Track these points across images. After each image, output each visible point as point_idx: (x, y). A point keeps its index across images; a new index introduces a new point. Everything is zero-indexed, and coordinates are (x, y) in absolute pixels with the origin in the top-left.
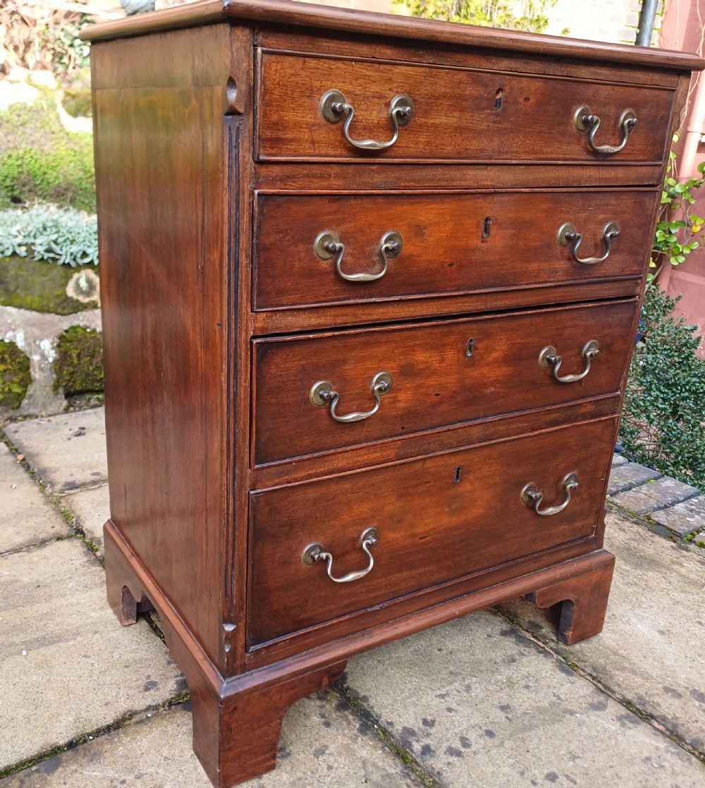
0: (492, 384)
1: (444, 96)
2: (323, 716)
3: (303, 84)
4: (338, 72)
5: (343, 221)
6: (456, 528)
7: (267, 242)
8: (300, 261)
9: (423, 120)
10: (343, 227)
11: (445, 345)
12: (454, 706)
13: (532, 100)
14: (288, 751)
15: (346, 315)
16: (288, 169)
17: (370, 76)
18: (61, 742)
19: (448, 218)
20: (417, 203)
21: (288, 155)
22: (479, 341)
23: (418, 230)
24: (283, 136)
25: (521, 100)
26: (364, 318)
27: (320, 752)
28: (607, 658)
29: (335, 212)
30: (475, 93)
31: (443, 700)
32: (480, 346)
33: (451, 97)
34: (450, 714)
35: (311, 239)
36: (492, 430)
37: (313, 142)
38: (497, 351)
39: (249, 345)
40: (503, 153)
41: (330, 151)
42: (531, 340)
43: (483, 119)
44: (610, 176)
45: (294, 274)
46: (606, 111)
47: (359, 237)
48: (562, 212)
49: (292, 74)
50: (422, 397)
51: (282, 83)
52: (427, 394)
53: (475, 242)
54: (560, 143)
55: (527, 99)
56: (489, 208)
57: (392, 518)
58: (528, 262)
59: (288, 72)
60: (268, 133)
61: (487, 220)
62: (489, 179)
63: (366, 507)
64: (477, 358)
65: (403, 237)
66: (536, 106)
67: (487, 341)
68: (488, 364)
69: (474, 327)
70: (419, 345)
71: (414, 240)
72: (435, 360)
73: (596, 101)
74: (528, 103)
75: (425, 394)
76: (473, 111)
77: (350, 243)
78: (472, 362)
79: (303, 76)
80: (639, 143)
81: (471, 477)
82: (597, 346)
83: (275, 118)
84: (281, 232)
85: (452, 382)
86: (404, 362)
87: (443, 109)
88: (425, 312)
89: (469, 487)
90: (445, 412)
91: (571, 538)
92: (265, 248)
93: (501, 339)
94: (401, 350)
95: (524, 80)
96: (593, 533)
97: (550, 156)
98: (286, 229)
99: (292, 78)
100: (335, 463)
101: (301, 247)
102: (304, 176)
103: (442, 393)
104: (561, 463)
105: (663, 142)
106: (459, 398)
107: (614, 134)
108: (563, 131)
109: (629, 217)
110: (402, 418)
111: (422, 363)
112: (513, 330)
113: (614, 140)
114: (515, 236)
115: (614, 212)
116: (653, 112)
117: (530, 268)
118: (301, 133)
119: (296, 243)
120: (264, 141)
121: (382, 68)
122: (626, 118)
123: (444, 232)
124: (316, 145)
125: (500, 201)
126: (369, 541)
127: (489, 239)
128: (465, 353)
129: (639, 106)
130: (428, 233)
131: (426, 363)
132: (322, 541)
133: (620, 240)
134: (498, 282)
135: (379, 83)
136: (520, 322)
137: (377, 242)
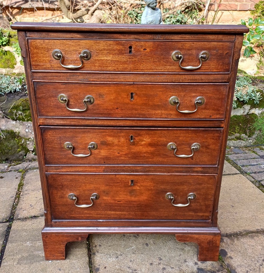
0: (145, 153)
1: (104, 50)
3: (45, 48)
4: (57, 43)
5: (68, 91)
6: (135, 202)
7: (39, 96)
8: (53, 102)
9: (96, 58)
10: (68, 93)
11: (119, 136)
13: (148, 50)
15: (75, 122)
16: (45, 74)
17: (70, 44)
19: (113, 92)
20: (98, 86)
21: (42, 70)
22: (136, 137)
23: (101, 95)
24: (39, 64)
25: (142, 50)
26: (83, 123)
29: (64, 88)
30: (118, 48)
32: (136, 138)
33: (107, 50)
35: (56, 96)
36: (147, 169)
37: (51, 66)
38: (145, 141)
39: (38, 128)
40: (136, 70)
41: (58, 69)
42: (162, 139)
43: (124, 58)
44: (197, 78)
45: (51, 107)
46: (190, 52)
47: (76, 97)
48: (170, 92)
49: (40, 45)
50: (112, 153)
51: (37, 48)
52: (114, 152)
53: (127, 101)
54: (166, 65)
55: (145, 49)
56: (133, 90)
57: (104, 192)
58: (155, 110)
59: (38, 44)
60: (34, 63)
61: (132, 94)
62: (131, 79)
63: (92, 186)
64: (135, 142)
65: (94, 97)
66: (150, 52)
67: (140, 137)
68: (141, 145)
69: (132, 131)
70: (108, 135)
71: (99, 99)
72: (116, 141)
73: (184, 49)
74: (146, 51)
75: (113, 152)
76: (118, 54)
77: (72, 99)
78: (133, 144)
79: (44, 45)
80: (212, 65)
81: (139, 185)
82: (199, 145)
83: (36, 59)
84: (44, 93)
85: (125, 150)
86: (102, 140)
87: (104, 54)
88: (109, 124)
89: (138, 188)
90: (123, 160)
91: (197, 219)
92: (39, 98)
93: (146, 137)
94: (100, 136)
95: (142, 42)
96: (209, 220)
97: (160, 71)
98: (46, 93)
99: (40, 46)
100: (77, 169)
101: (53, 99)
102: (50, 76)
103: (121, 153)
104: (185, 188)
105: (229, 64)
106: (129, 156)
107: (196, 62)
108: (167, 61)
109: (210, 95)
110: (103, 159)
111: (110, 141)
112: (152, 134)
113: (197, 64)
114: (146, 100)
115: (201, 93)
116: (220, 52)
117: (157, 112)
118: (46, 63)
119: (51, 97)
120: (33, 65)
121: (75, 41)
122: (202, 54)
123: (113, 97)
124: (53, 67)
125: (137, 87)
126: (93, 198)
127: (134, 100)
128: (129, 140)
129: (211, 49)
130: (105, 97)
131: (112, 141)
132: (75, 193)
133: (206, 104)
134: (141, 116)
135: (75, 46)
136: (156, 132)
137: (83, 98)
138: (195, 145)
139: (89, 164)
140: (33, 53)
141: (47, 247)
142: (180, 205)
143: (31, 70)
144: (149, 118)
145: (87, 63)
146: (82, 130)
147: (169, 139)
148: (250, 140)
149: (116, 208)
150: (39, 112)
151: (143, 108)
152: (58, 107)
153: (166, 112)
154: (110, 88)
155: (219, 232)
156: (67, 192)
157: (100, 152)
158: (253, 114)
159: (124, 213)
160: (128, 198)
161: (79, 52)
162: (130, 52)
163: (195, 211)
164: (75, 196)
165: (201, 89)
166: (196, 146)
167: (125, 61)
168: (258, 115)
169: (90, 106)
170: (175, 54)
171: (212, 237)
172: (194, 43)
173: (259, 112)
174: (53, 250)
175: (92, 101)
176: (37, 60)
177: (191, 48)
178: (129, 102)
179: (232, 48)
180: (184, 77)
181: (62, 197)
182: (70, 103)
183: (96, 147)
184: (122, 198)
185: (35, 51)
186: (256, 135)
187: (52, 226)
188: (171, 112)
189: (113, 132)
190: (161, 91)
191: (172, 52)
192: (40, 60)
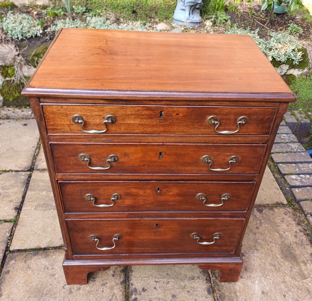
0: (172, 201)
1: (131, 114)
2: (114, 272)
3: (63, 113)
4: (77, 109)
5: (90, 151)
6: (158, 240)
7: (57, 156)
8: (72, 161)
9: (122, 122)
10: (90, 153)
11: (145, 188)
12: (158, 287)
13: (181, 115)
14: (95, 279)
15: (97, 177)
16: (63, 137)
17: (93, 110)
18: (42, 247)
19: (140, 151)
20: (124, 147)
21: (60, 133)
22: (163, 188)
23: (126, 155)
24: (57, 128)
25: (174, 115)
26: (105, 178)
27: (104, 285)
28: (230, 293)
29: (85, 148)
30: (148, 113)
31: (155, 283)
33: (134, 115)
34: (154, 290)
35: (76, 155)
36: (174, 215)
37: (71, 129)
38: (172, 192)
39: (56, 182)
40: (166, 132)
41: (79, 132)
42: (191, 190)
43: (153, 121)
44: (233, 140)
45: (71, 165)
46: (228, 117)
47: (98, 156)
48: (203, 151)
49: (57, 111)
50: (136, 202)
51: (53, 113)
52: (139, 202)
53: (155, 159)
54: (199, 128)
55: (177, 114)
56: (161, 149)
57: (127, 233)
58: (185, 167)
59: (55, 110)
60: (50, 127)
61: (160, 153)
62: (160, 140)
63: (115, 229)
64: (162, 193)
65: (118, 156)
66: (183, 116)
67: (167, 189)
68: (168, 196)
69: (160, 184)
70: (133, 187)
71: (124, 157)
72: (141, 192)
73: (221, 114)
75: (138, 201)
76: (147, 119)
77: (94, 157)
78: (160, 194)
79: (62, 111)
80: (251, 128)
81: (164, 227)
82: (230, 196)
83: (52, 123)
84: (63, 153)
85: (151, 199)
86: (126, 191)
87: (131, 119)
88: (135, 178)
89: (163, 230)
90: (148, 207)
91: (221, 251)
92: (57, 158)
93: (174, 189)
94: (124, 188)
95: (175, 108)
96: (233, 252)
97: (193, 133)
98: (64, 153)
100: (99, 216)
101: (72, 158)
102: (69, 138)
103: (146, 202)
104: (212, 229)
105: (269, 127)
106: (155, 204)
107: (234, 125)
108: (201, 124)
109: (246, 154)
110: (128, 207)
111: (135, 192)
112: (180, 186)
114: (176, 158)
115: (236, 152)
116: (261, 117)
117: (186, 168)
118: (65, 127)
119: (70, 157)
120: (49, 129)
121: (98, 107)
122: (240, 120)
123: (139, 155)
124: (72, 130)
125: (167, 147)
126: (115, 239)
127: (162, 159)
128: (156, 191)
129: (251, 115)
130: (130, 156)
131: (136, 193)
132: (97, 235)
133: (241, 162)
134: (169, 172)
135: (98, 112)
136: (185, 184)
137: (106, 157)
138: (225, 195)
139: (112, 211)
140: (49, 118)
141: (69, 276)
142: (205, 243)
143: (47, 133)
144: (179, 173)
145: (111, 126)
146: (105, 184)
147: (198, 190)
149: (139, 245)
150: (57, 170)
151: (173, 165)
152: (78, 164)
153: (197, 168)
154: (137, 148)
155: (242, 262)
156: (88, 234)
157: (124, 202)
158: (291, 75)
159: (148, 248)
160: (153, 237)
161: (103, 117)
162: (161, 115)
163: (218, 246)
164: (97, 238)
165: (236, 149)
166: (226, 197)
167: (154, 125)
168: (297, 77)
169: (114, 164)
170: (211, 119)
171: (234, 266)
172: (232, 109)
173: (299, 73)
174: (75, 278)
175: (116, 159)
176: (54, 125)
177: (229, 113)
178: (158, 160)
179: (275, 113)
180: (218, 138)
181: (83, 238)
182: (92, 161)
183: (119, 197)
184: (146, 238)
185: (51, 116)
187: (73, 259)
188: (202, 168)
189: (139, 185)
190: (193, 151)
191: (207, 116)
192: (57, 124)
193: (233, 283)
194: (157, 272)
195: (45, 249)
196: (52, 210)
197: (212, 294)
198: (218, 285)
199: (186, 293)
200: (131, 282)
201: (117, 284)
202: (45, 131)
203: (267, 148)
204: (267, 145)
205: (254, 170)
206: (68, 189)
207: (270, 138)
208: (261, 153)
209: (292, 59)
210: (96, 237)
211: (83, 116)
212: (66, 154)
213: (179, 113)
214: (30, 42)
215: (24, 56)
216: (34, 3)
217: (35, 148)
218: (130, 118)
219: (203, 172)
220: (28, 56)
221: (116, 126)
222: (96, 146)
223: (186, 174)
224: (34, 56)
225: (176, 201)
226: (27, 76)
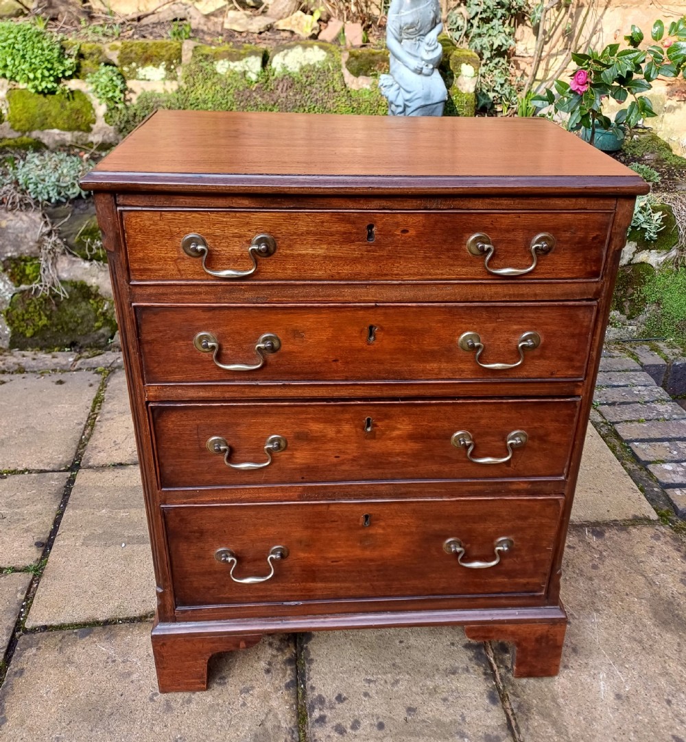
0: (398, 455)
1: (308, 233)
2: (270, 664)
3: (163, 231)
4: (195, 220)
5: (219, 325)
6: (372, 560)
7: (149, 338)
8: (181, 352)
9: (288, 252)
10: (220, 330)
11: (340, 420)
12: (372, 693)
13: (412, 232)
14: (226, 681)
15: (233, 391)
16: (161, 290)
17: (227, 222)
18: (101, 619)
19: (327, 325)
20: (291, 313)
21: (157, 280)
22: (379, 420)
23: (296, 333)
24: (150, 267)
25: (398, 233)
26: (252, 395)
27: (247, 691)
28: (543, 701)
29: (210, 318)
30: (342, 230)
31: (367, 685)
32: (379, 424)
33: (315, 234)
34: (364, 698)
35: (190, 337)
36: (403, 490)
37: (179, 271)
38: (399, 429)
39: (145, 408)
40: (382, 275)
41: (196, 277)
42: (439, 424)
43: (354, 249)
44: (525, 292)
45: (178, 361)
46: (510, 236)
47: (237, 337)
48: (462, 322)
49: (151, 225)
50: (320, 457)
51: (143, 231)
52: (327, 456)
53: (360, 344)
54: (452, 265)
55: (405, 231)
56: (373, 319)
57: (300, 542)
58: (424, 362)
59: (148, 223)
60: (136, 266)
61: (371, 327)
62: (370, 295)
63: (272, 530)
64: (377, 433)
65: (280, 338)
66: (417, 237)
67: (387, 421)
68: (391, 439)
69: (371, 408)
70: (312, 418)
71: (292, 341)
72: (330, 431)
73: (495, 229)
74: (407, 234)
75: (324, 455)
76: (341, 243)
77: (228, 341)
78: (372, 436)
79: (162, 225)
80: (562, 262)
81: (382, 524)
82: (525, 436)
83: (141, 255)
84: (160, 332)
85: (352, 449)
86: (297, 430)
87: (307, 243)
88: (316, 395)
89: (381, 531)
90: (347, 471)
91: (513, 590)
92: (148, 342)
93: (403, 420)
94: (292, 420)
95: (399, 215)
96: (541, 591)
97: (440, 277)
98: (165, 330)
99: (152, 227)
100: (238, 495)
101: (181, 343)
102: (175, 293)
103: (343, 457)
104: (491, 527)
105: (598, 260)
106: (362, 462)
107: (524, 256)
108: (455, 255)
109: (555, 328)
110: (301, 470)
111: (316, 432)
112: (416, 414)
113: (526, 261)
114: (405, 340)
115: (533, 323)
116: (580, 234)
117: (428, 366)
118: (166, 264)
119: (176, 340)
120: (133, 270)
121: (238, 215)
122: (538, 242)
123: (325, 336)
124: (183, 272)
125: (385, 313)
126: (274, 556)
127: (375, 343)
128: (363, 428)
129: (558, 229)
130: (306, 336)
131: (321, 432)
132: (232, 548)
133: (544, 347)
134: (392, 376)
135: (237, 227)
136: (426, 409)
137: (255, 341)
138: (516, 435)
139: (266, 482)
140: (134, 242)
141: (165, 665)
142: (476, 565)
143: (129, 280)
144: (412, 379)
145: (265, 262)
146: (252, 410)
147: (456, 424)
148: (630, 325)
149: (328, 574)
150: (147, 374)
151: (398, 359)
152: (194, 360)
153: (450, 366)
154: (321, 316)
155: (563, 616)
156: (212, 545)
157: (292, 456)
158: (643, 263)
159: (347, 585)
160: (358, 553)
161: (249, 239)
162: (370, 235)
163: (510, 574)
164: (232, 555)
165: (532, 315)
166: (517, 438)
167: (356, 257)
168: (657, 267)
169: (271, 357)
170: (475, 241)
171: (546, 628)
172: (519, 217)
173: (659, 259)
174: (178, 671)
175: (276, 344)
176: (144, 259)
177: (513, 227)
178: (365, 345)
179: (607, 224)
180: (493, 289)
181: (199, 557)
182: (224, 351)
183: (283, 444)
184: (343, 554)
185: (140, 238)
186: (648, 315)
187: (175, 620)
188: (462, 366)
189: (324, 411)
190: (440, 321)
191: (467, 235)
192: (152, 257)
193: (547, 680)
194: (370, 662)
195: (107, 623)
196: (123, 545)
197: (500, 704)
198: (513, 685)
199: (440, 703)
200: (309, 683)
201: (277, 690)
202: (126, 276)
203: (598, 311)
204: (598, 303)
205: (573, 367)
206: (171, 424)
207: (603, 286)
208: (585, 324)
209: (642, 228)
210: (229, 554)
211: (205, 237)
212: (167, 334)
213: (408, 228)
214: (76, 207)
215: (62, 235)
216: (84, 139)
217: (82, 426)
218: (305, 242)
219: (464, 375)
220: (72, 234)
221: (275, 262)
222: (233, 312)
223: (428, 380)
224: (84, 233)
225: (407, 454)
226: (67, 280)
